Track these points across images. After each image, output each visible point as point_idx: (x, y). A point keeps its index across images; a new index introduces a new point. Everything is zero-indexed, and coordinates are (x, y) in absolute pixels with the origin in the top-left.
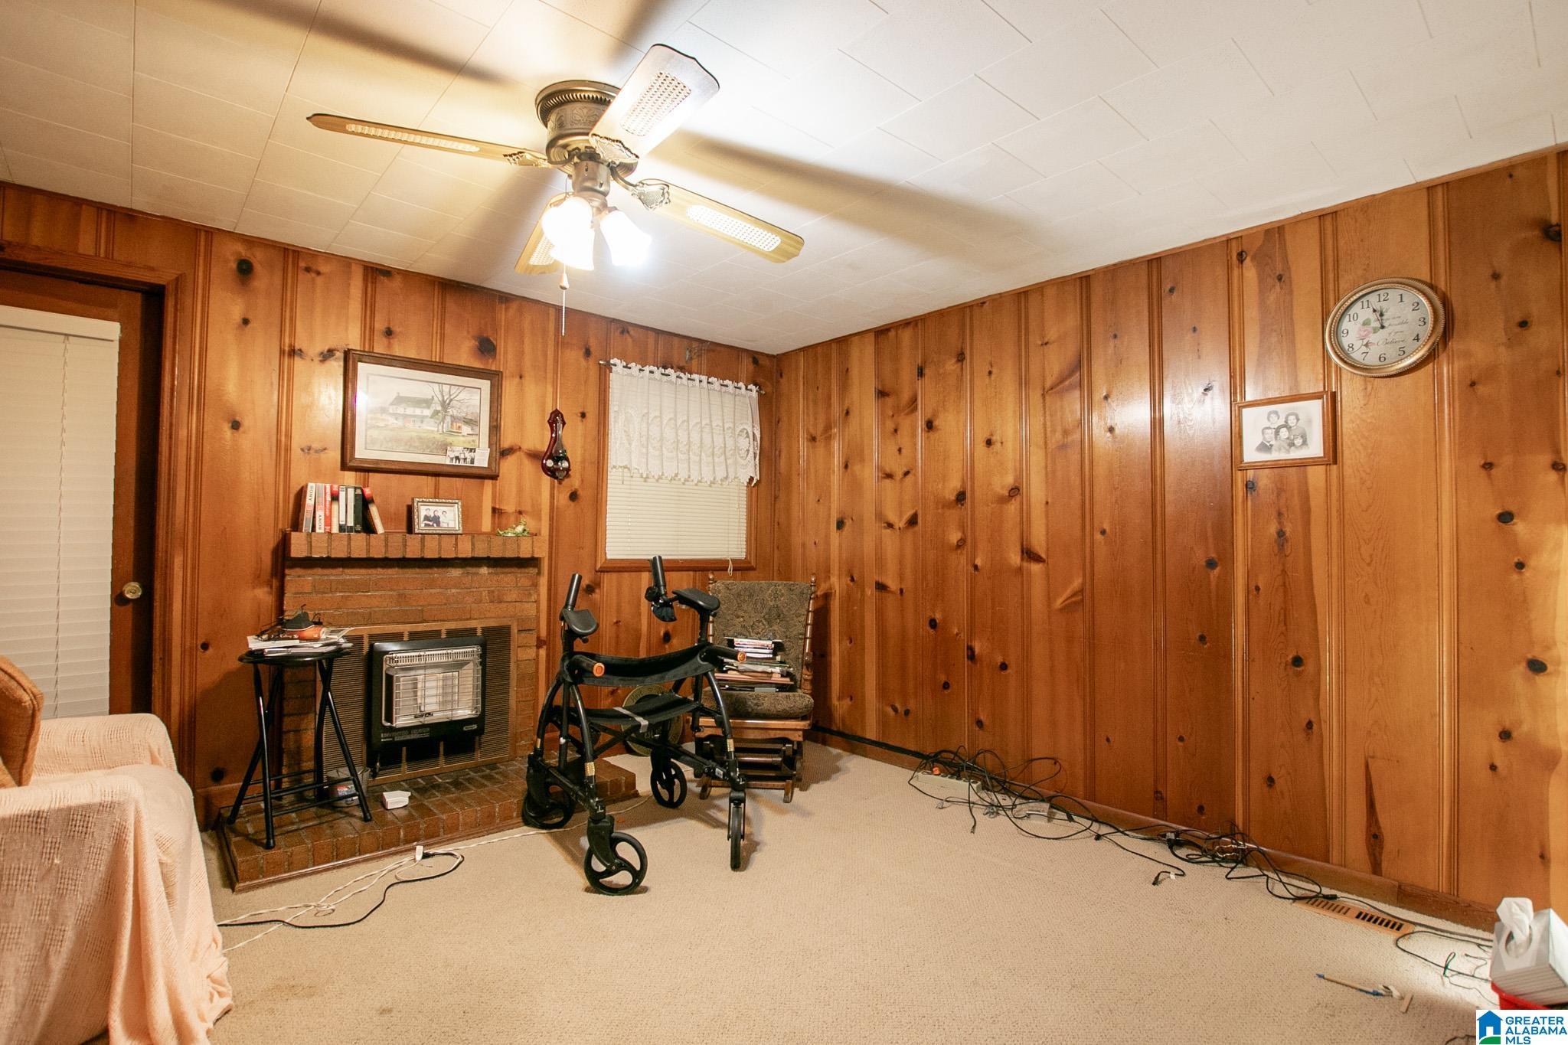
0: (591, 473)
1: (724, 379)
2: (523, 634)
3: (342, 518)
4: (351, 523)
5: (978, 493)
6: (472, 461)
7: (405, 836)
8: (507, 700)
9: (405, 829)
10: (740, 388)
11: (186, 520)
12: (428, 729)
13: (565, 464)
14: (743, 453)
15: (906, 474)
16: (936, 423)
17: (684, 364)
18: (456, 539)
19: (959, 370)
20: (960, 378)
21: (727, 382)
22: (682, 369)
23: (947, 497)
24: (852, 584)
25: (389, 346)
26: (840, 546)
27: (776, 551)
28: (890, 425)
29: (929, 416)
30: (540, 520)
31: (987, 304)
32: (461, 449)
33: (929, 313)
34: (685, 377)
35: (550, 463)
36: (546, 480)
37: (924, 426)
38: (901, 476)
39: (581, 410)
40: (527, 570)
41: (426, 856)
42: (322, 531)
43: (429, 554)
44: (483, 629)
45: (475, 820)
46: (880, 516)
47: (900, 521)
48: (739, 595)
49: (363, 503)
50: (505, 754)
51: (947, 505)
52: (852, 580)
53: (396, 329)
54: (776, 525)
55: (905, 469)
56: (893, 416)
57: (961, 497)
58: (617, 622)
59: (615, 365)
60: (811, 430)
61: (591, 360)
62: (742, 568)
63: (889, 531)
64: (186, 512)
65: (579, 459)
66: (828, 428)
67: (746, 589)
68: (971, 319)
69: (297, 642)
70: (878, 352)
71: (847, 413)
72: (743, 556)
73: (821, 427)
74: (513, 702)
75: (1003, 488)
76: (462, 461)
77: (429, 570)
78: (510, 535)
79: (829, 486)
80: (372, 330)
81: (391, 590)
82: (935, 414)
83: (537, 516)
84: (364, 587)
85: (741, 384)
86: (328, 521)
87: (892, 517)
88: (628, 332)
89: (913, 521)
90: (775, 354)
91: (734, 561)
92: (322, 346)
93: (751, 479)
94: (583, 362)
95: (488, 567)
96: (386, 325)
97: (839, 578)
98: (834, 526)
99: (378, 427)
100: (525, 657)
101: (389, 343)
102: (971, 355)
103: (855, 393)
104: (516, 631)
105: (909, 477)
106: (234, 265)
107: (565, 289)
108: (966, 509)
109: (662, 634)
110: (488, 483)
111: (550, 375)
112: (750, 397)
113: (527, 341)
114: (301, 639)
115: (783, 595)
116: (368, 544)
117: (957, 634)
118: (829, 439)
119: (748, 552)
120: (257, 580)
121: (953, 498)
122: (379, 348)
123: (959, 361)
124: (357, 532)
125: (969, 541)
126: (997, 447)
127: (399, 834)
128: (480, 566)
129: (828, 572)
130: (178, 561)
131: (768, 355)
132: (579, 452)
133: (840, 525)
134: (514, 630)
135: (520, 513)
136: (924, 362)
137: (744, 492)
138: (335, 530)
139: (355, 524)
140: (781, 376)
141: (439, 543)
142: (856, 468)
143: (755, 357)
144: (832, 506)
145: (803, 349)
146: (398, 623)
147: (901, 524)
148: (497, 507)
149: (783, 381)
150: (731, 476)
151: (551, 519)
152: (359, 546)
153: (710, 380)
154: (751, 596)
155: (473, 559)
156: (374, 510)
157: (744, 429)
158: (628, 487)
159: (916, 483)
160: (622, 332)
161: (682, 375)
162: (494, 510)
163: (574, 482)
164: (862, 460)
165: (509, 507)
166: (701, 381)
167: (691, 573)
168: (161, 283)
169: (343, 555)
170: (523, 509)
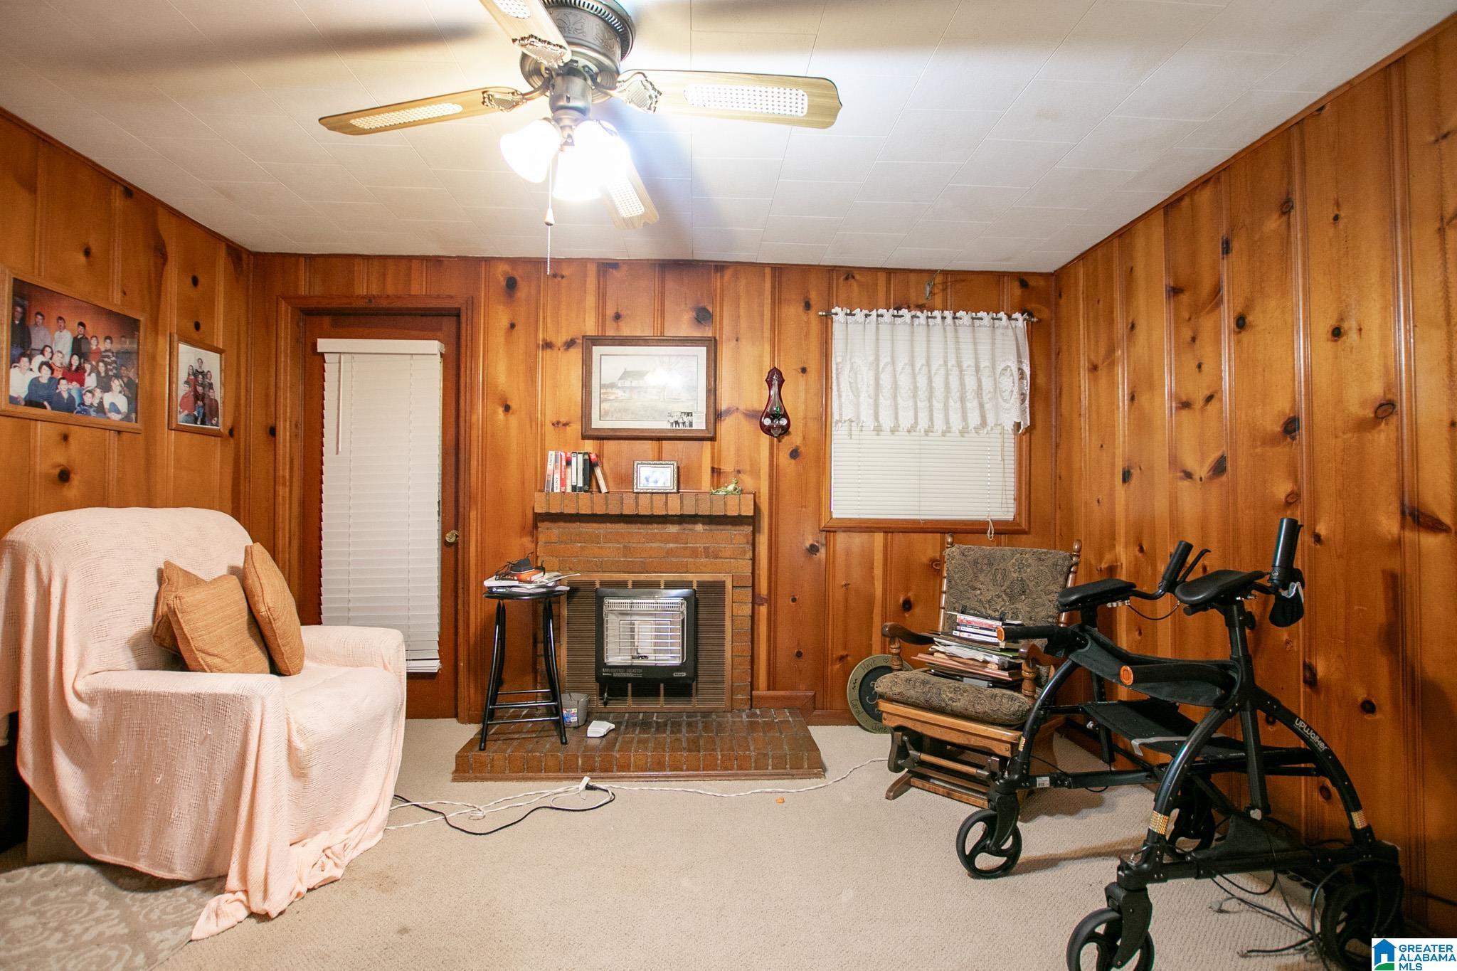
0: (813, 426)
1: (977, 312)
2: (738, 590)
3: (574, 480)
4: (580, 484)
5: (1318, 417)
6: (691, 425)
7: (583, 764)
8: (722, 653)
9: (582, 759)
10: (1000, 319)
11: (477, 484)
12: (641, 671)
13: (784, 422)
14: (1006, 395)
15: (1209, 399)
16: (1250, 319)
17: (925, 302)
18: (667, 497)
19: (1284, 226)
20: (1286, 243)
21: (981, 314)
22: (921, 307)
23: (1269, 428)
24: (1140, 555)
25: (618, 328)
26: (1127, 505)
27: (1058, 511)
28: (1187, 334)
29: (1239, 309)
30: (759, 477)
31: (1327, 108)
32: (679, 414)
33: (1234, 157)
34: (922, 316)
35: (767, 422)
36: (765, 439)
37: (1233, 325)
38: (1201, 403)
39: (801, 366)
40: (742, 528)
41: (588, 788)
42: (558, 491)
43: (643, 511)
44: (699, 583)
45: (646, 764)
46: (1174, 462)
47: (1202, 467)
48: (976, 562)
49: (590, 467)
50: (721, 704)
51: (1271, 441)
52: (1141, 550)
53: (623, 313)
54: (1058, 479)
55: (1207, 393)
56: (1190, 319)
57: (1291, 427)
58: (845, 585)
59: (836, 314)
60: (1092, 357)
61: (812, 314)
62: (1005, 531)
63: (1186, 483)
64: (477, 478)
65: (801, 415)
66: (1111, 351)
67: (984, 557)
68: (1302, 143)
69: (516, 583)
70: (1168, 236)
71: (1133, 327)
72: (1010, 517)
73: (1103, 351)
74: (728, 655)
75: (1363, 404)
76: (681, 425)
77: (649, 526)
78: (721, 493)
79: (1114, 426)
80: (604, 316)
81: (619, 543)
82: (1249, 305)
83: (755, 473)
84: (595, 539)
85: (1002, 314)
86: (563, 483)
87: (1190, 462)
88: (853, 277)
89: (1219, 468)
90: (1051, 269)
91: (995, 523)
92: (564, 337)
93: (1018, 425)
94: (804, 318)
95: (703, 524)
96: (615, 311)
97: (1126, 547)
98: (1119, 477)
99: (609, 400)
100: (740, 613)
101: (618, 326)
102: (1304, 202)
103: (1141, 300)
104: (730, 587)
105: (1214, 401)
106: (504, 284)
107: (551, 225)
108: (1300, 444)
109: (901, 600)
110: (707, 444)
111: (767, 334)
112: (1014, 329)
113: (743, 303)
114: (520, 580)
115: (1029, 565)
116: (592, 502)
117: (1287, 642)
118: (1112, 365)
119: (1018, 513)
120: (523, 531)
121: (1278, 429)
122: (611, 332)
123: (1283, 213)
124: (585, 491)
125: (1305, 495)
126: (1352, 337)
127: (578, 761)
128: (695, 523)
129: (1113, 537)
130: (473, 514)
131: (1041, 274)
132: (801, 407)
133: (1126, 476)
134: (729, 585)
135: (739, 472)
136: (1232, 229)
137: (1010, 440)
138: (569, 490)
139: (584, 485)
140: (1060, 295)
141: (652, 502)
142: (1143, 399)
143: (1023, 280)
144: (1117, 452)
145: (1083, 257)
146: (625, 572)
147: (1202, 471)
148: (716, 466)
149: (1062, 301)
150: (991, 419)
151: (771, 477)
152: (585, 505)
153: (958, 315)
154: (990, 564)
155: (682, 516)
156: (598, 471)
157: (1008, 366)
158: (858, 442)
159: (1221, 411)
160: (847, 278)
161: (919, 313)
162: (713, 469)
163: (795, 439)
164: (1151, 387)
165: (727, 466)
166: (944, 318)
167: (938, 535)
168: (456, 306)
169: (573, 511)
170: (740, 468)
